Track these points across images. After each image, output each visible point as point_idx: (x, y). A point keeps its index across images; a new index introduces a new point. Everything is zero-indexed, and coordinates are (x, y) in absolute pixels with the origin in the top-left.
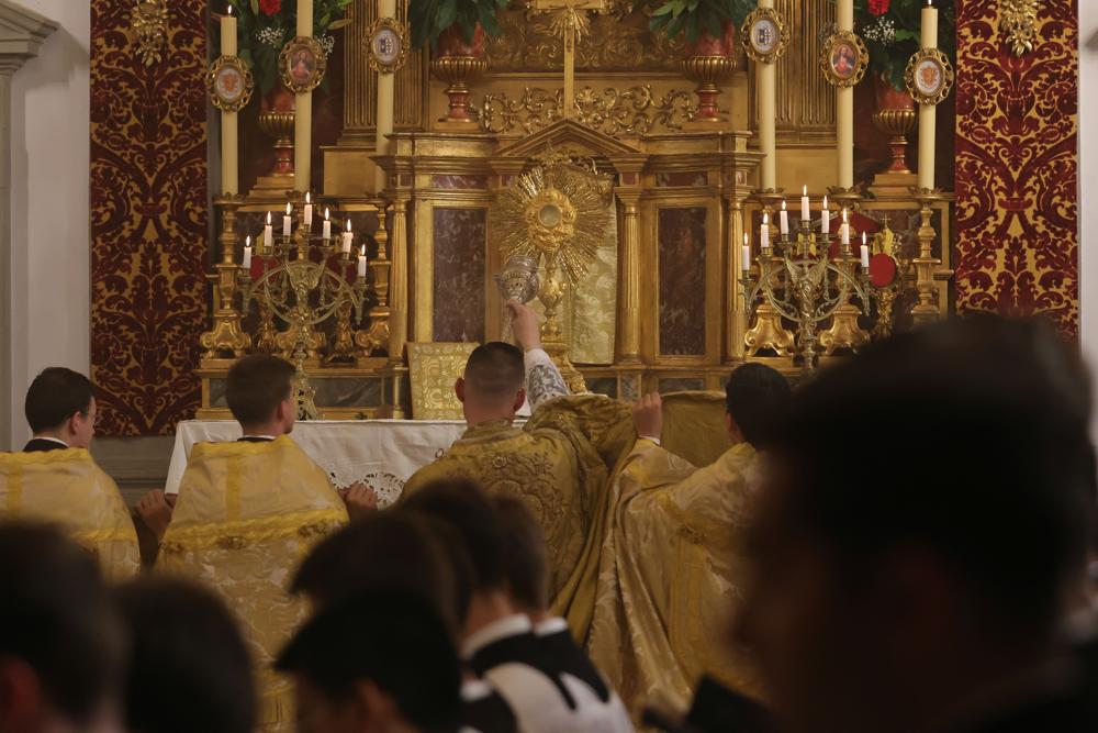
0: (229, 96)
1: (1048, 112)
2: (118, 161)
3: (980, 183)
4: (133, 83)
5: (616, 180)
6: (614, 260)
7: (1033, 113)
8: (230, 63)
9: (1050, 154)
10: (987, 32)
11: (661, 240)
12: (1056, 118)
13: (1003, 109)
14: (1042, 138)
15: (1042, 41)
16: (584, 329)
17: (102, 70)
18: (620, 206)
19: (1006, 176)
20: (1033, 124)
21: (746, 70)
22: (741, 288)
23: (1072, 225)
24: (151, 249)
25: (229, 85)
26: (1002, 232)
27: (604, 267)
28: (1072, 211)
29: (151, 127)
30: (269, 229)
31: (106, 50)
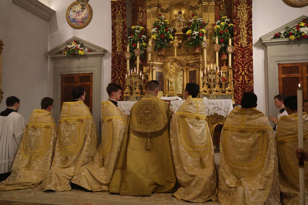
0: (128, 57)
1: (248, 56)
2: (115, 68)
3: (238, 66)
4: (117, 58)
5: (182, 67)
6: (182, 79)
7: (246, 56)
8: (128, 53)
9: (248, 62)
10: (238, 44)
11: (189, 75)
12: (249, 56)
13: (241, 55)
14: (247, 60)
15: (247, 45)
16: (178, 89)
17: (113, 56)
18: (183, 71)
19: (242, 65)
20: (246, 58)
21: (202, 54)
22: (201, 80)
23: (252, 72)
24: (119, 80)
25: (128, 56)
26: (241, 74)
27: (181, 80)
28: (252, 70)
29: (119, 64)
30: (129, 73)
31: (113, 53)
